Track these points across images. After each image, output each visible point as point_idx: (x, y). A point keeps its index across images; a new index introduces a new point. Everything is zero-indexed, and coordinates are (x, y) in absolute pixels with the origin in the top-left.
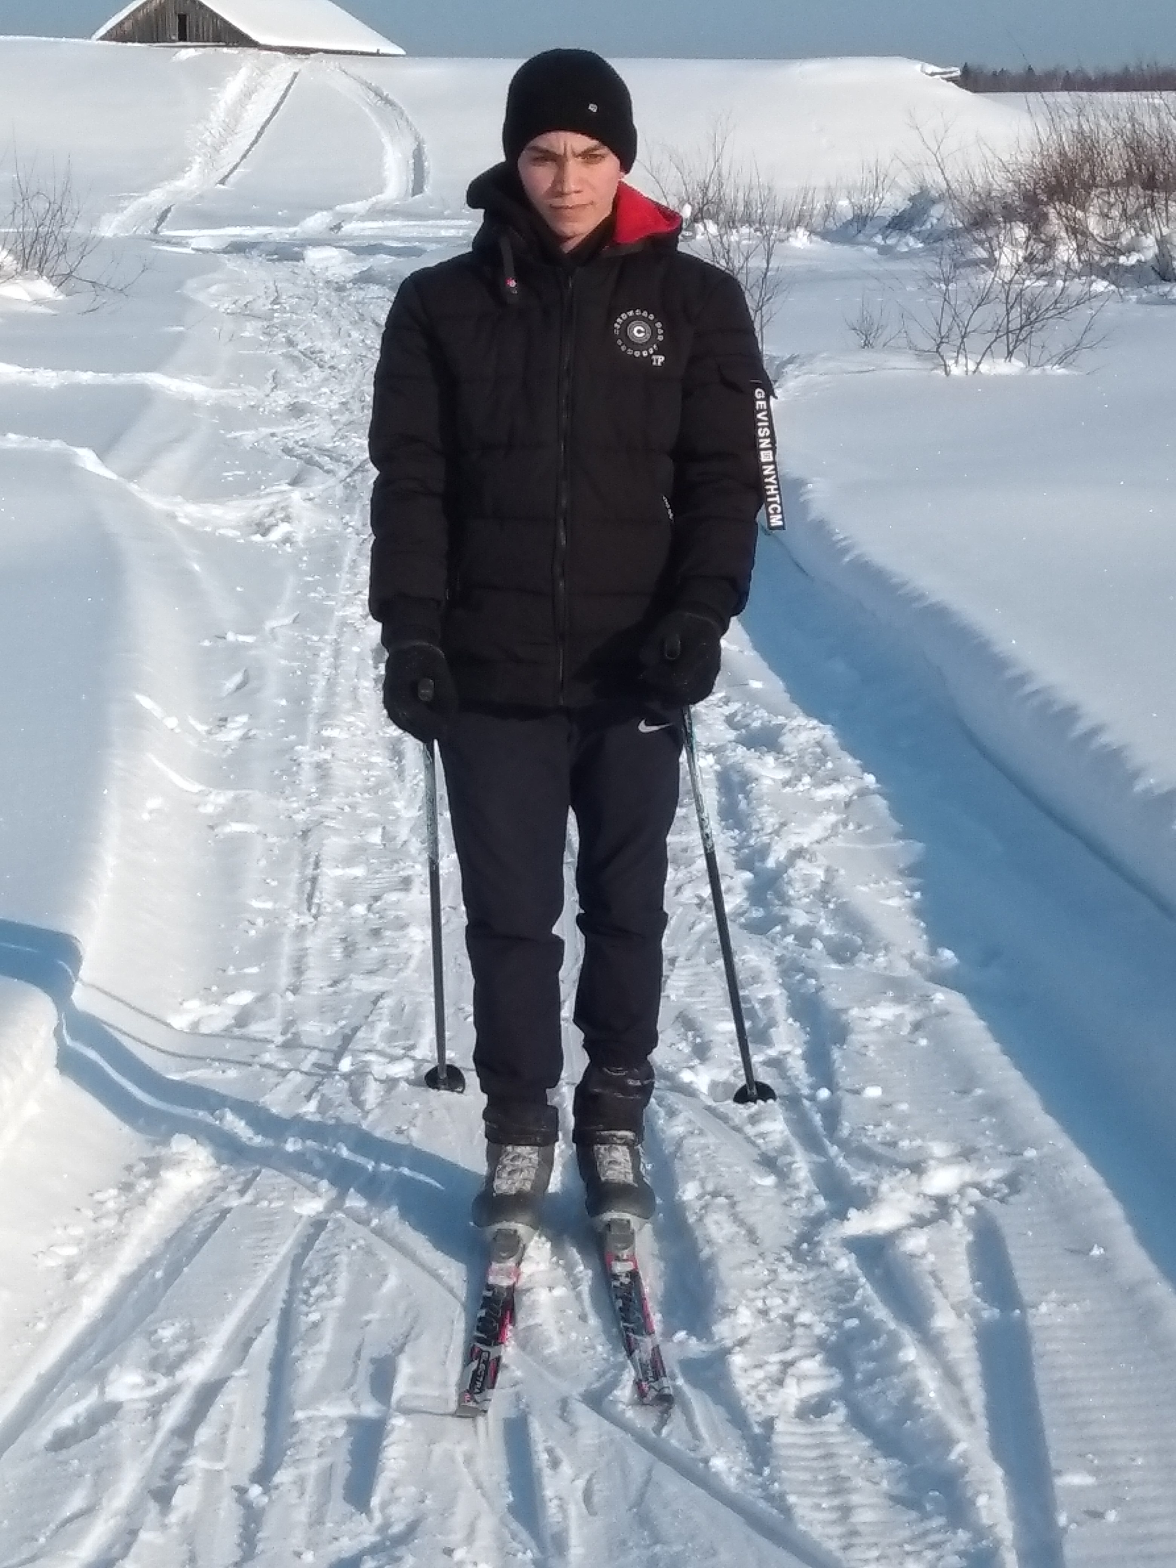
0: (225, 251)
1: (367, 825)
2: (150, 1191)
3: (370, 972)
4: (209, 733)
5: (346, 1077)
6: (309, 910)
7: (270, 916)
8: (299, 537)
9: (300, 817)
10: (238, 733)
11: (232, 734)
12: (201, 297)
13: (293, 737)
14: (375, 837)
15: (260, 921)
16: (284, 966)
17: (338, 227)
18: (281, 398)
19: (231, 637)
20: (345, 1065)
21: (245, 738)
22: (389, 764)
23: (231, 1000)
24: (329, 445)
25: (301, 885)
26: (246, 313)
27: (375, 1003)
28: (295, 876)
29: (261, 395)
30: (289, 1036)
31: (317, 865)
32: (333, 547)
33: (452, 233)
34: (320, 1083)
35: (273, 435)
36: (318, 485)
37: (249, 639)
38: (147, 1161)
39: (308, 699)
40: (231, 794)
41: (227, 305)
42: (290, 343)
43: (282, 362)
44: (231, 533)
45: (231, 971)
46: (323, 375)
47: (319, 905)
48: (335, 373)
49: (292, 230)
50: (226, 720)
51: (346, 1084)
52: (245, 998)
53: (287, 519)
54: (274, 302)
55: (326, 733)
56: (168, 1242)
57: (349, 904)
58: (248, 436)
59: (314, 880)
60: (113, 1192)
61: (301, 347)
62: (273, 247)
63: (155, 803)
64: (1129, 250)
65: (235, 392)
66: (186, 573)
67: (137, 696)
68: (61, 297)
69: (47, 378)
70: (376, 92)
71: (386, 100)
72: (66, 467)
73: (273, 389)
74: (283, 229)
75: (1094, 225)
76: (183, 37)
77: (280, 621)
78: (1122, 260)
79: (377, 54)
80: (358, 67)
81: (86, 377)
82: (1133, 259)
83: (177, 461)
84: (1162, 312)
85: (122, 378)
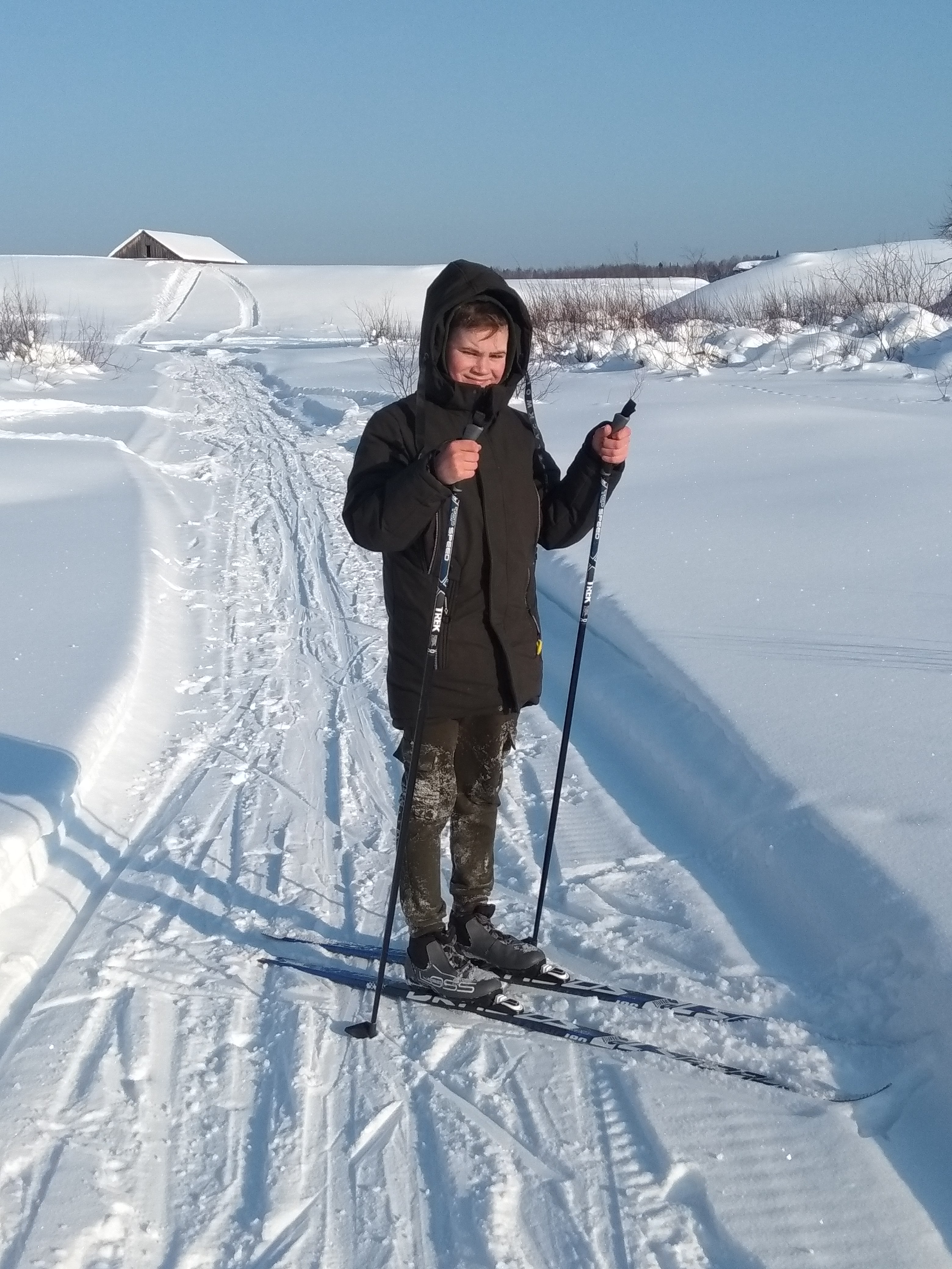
0: (171, 351)
1: (254, 604)
2: (173, 762)
3: (261, 667)
4: (183, 565)
5: (253, 712)
6: (232, 640)
7: (216, 644)
8: (215, 479)
9: (226, 601)
10: (197, 565)
11: (194, 565)
12: (163, 372)
13: (220, 566)
14: (258, 609)
15: (211, 646)
16: (223, 664)
17: (221, 340)
18: (202, 417)
19: (190, 523)
20: (253, 707)
21: (199, 567)
22: (262, 577)
23: (201, 680)
24: (224, 438)
25: (228, 630)
26: (183, 379)
27: (264, 680)
28: (225, 626)
29: (193, 415)
30: (228, 695)
31: (234, 622)
32: (231, 483)
33: (271, 342)
34: (242, 715)
35: (200, 433)
36: (222, 455)
37: (198, 524)
38: (171, 749)
39: (225, 550)
40: (195, 591)
41: (174, 375)
42: (204, 392)
43: (201, 401)
44: (185, 477)
45: (201, 668)
46: (219, 407)
47: (236, 639)
48: (224, 406)
49: (200, 341)
50: (190, 559)
51: (254, 716)
52: (207, 679)
53: (209, 471)
54: (195, 374)
55: (234, 564)
56: (183, 783)
57: (249, 638)
58: (189, 434)
59: (233, 628)
60: (158, 763)
61: (209, 394)
62: (193, 349)
63: (163, 596)
64: (565, 349)
65: (181, 414)
66: (169, 495)
67: (153, 550)
68: (102, 372)
69: (99, 409)
70: (237, 281)
71: (241, 284)
72: (112, 449)
73: (198, 413)
74: (197, 341)
75: (549, 338)
76: (149, 256)
77: (210, 516)
78: (562, 353)
79: (236, 263)
80: (227, 269)
81: (116, 409)
82: (567, 352)
83: (159, 445)
84: (580, 376)
85: (132, 409)
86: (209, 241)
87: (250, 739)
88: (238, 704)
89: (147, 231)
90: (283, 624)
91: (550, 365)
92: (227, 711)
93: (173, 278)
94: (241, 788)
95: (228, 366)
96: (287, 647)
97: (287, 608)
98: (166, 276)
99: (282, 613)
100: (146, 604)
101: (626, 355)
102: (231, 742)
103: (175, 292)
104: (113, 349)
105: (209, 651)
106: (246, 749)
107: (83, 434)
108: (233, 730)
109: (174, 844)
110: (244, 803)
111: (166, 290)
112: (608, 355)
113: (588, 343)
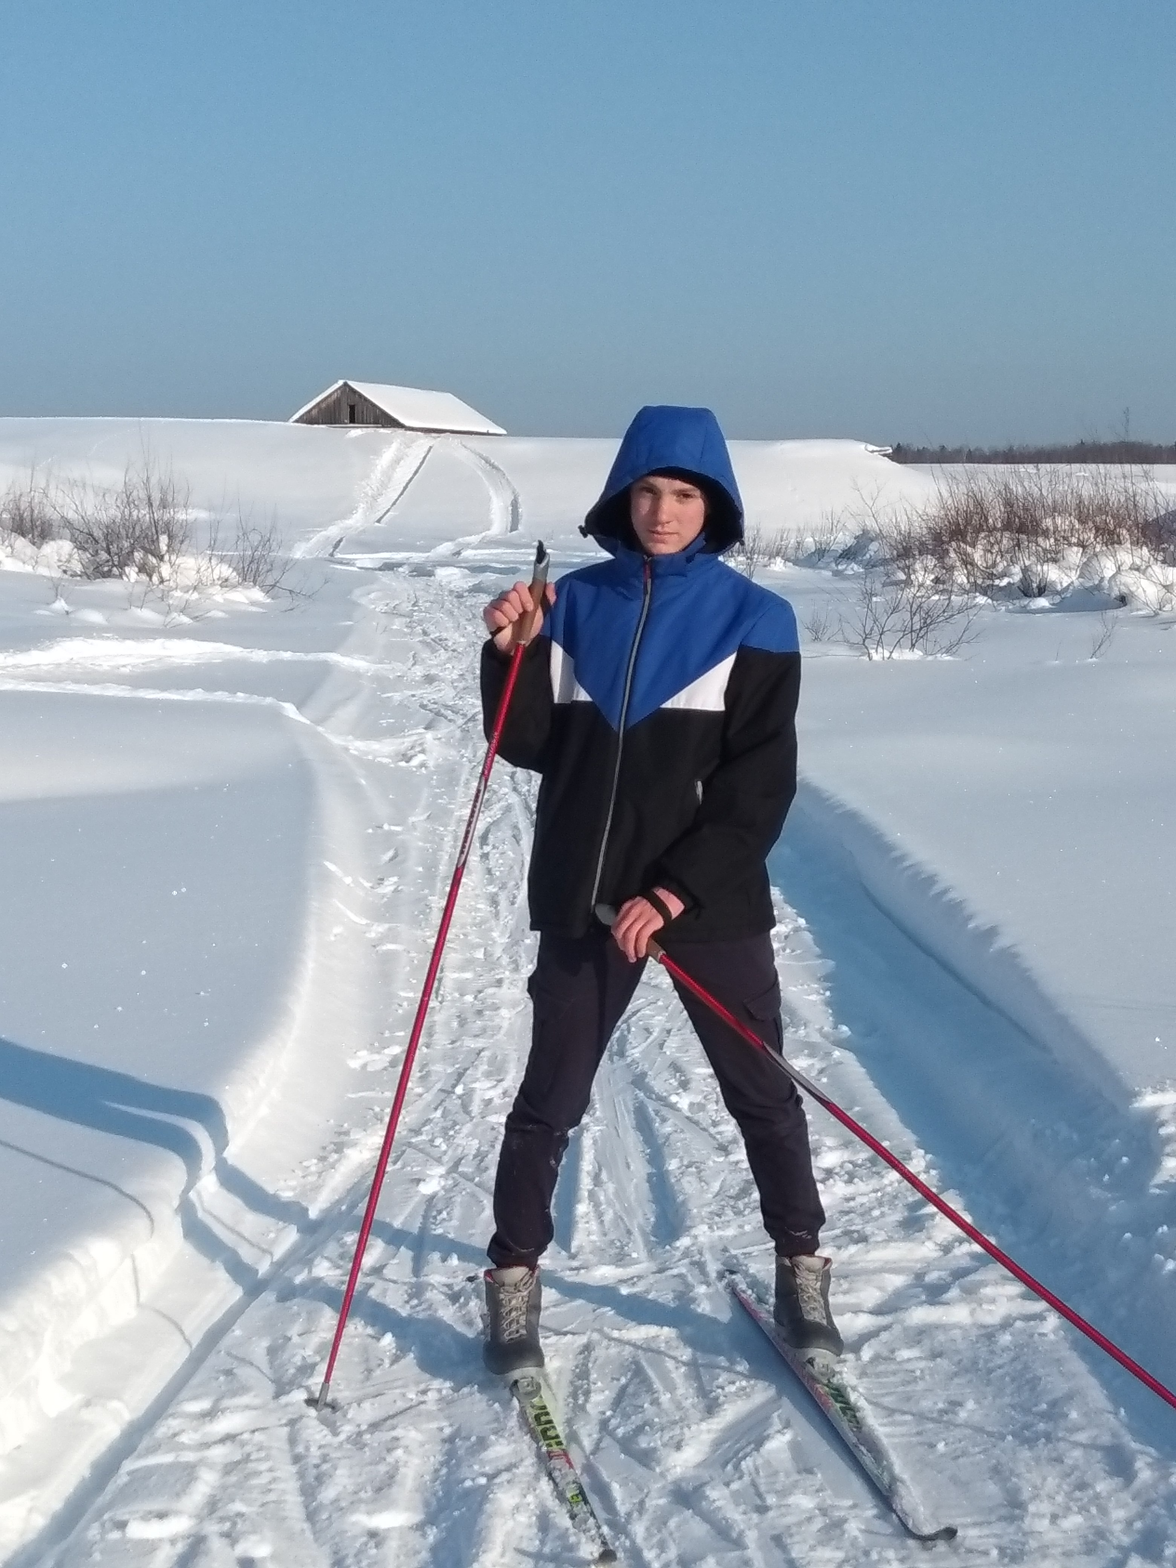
0: (380, 569)
1: (475, 947)
2: (337, 1161)
3: (476, 1036)
4: (372, 887)
5: (459, 1097)
7: (413, 1002)
8: (431, 763)
10: (392, 888)
11: (387, 888)
12: (364, 601)
13: (427, 891)
14: (479, 954)
17: (458, 554)
18: (419, 671)
19: (386, 827)
20: (459, 1090)
21: (396, 891)
22: (489, 909)
23: (386, 1051)
24: (451, 703)
26: (395, 613)
27: (478, 1054)
29: (405, 668)
30: (424, 1073)
32: (454, 770)
34: (444, 1100)
35: (413, 696)
37: (398, 829)
38: (335, 1143)
39: (436, 867)
40: (386, 926)
41: (381, 607)
42: (425, 633)
43: (419, 646)
44: (385, 760)
45: (387, 1033)
46: (447, 656)
48: (455, 654)
49: (426, 555)
50: (383, 880)
53: (423, 752)
54: (415, 605)
56: (349, 1191)
57: (462, 995)
58: (397, 696)
60: (315, 1161)
61: (432, 636)
62: (413, 566)
63: (337, 930)
64: (1002, 576)
65: (387, 667)
66: (357, 784)
67: (327, 863)
68: (269, 600)
69: (260, 656)
70: (487, 462)
71: (493, 466)
72: (277, 715)
73: (414, 665)
74: (421, 554)
76: (353, 421)
77: (418, 817)
78: (998, 582)
79: (489, 434)
80: (474, 442)
81: (287, 655)
82: (1006, 581)
83: (348, 712)
84: (1022, 618)
85: (312, 656)
88: (439, 1086)
90: (515, 976)
91: (977, 600)
93: (387, 456)
96: (519, 1009)
99: (515, 962)
100: (311, 938)
102: (423, 1137)
103: (389, 479)
104: (287, 565)
105: (401, 1009)
106: (443, 1148)
107: (233, 692)
108: (428, 1121)
111: (376, 476)
112: (1071, 587)
113: (1039, 567)
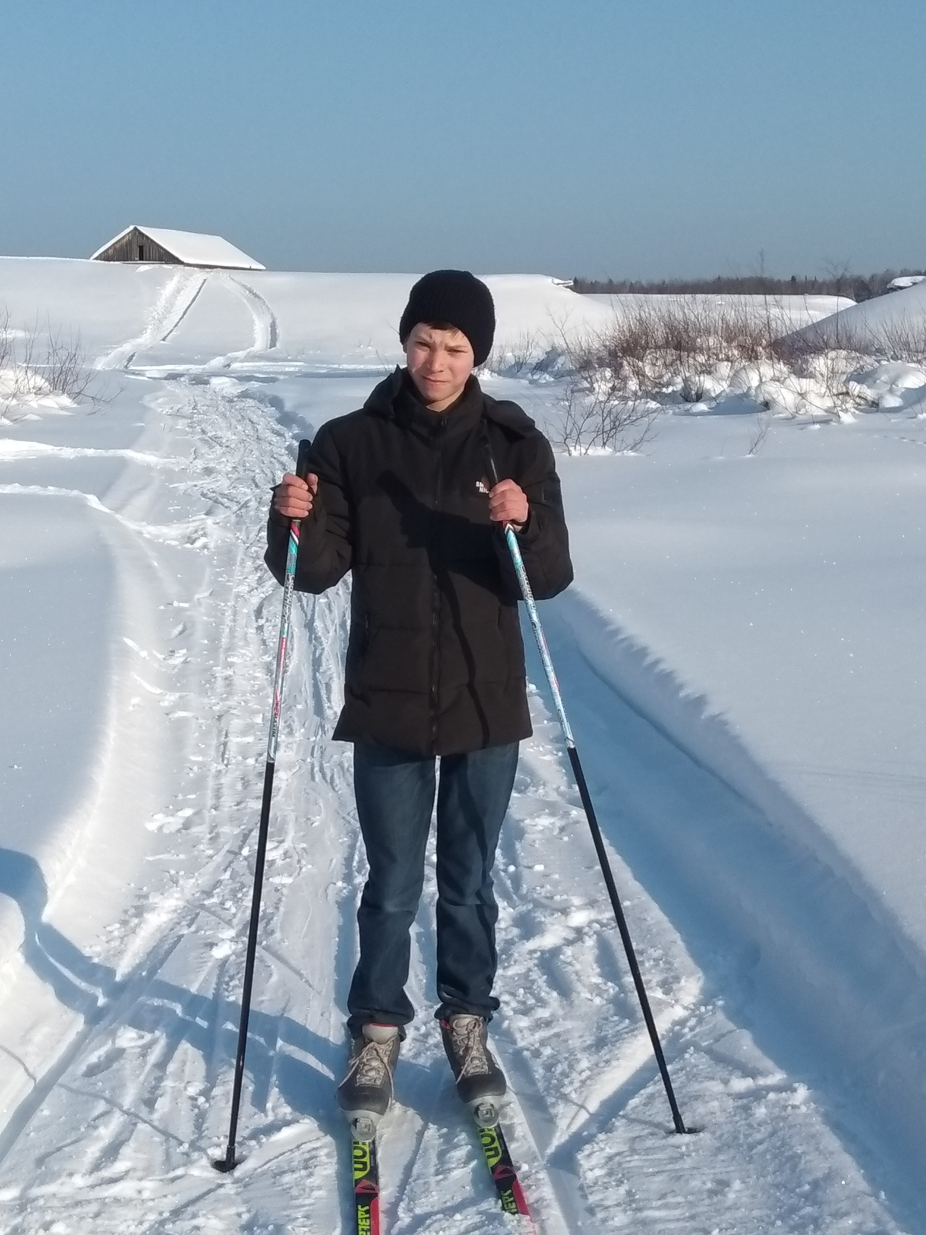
0: (166, 379)
1: (254, 714)
4: (164, 659)
6: (223, 761)
7: (202, 765)
8: (212, 545)
9: (217, 708)
10: (181, 660)
11: (178, 660)
12: (153, 405)
13: (211, 662)
15: (195, 768)
16: (210, 794)
17: (229, 365)
18: (199, 464)
19: (175, 604)
21: (185, 662)
23: (180, 814)
24: (226, 492)
25: (218, 747)
26: (178, 415)
28: (215, 742)
29: (188, 462)
30: (214, 834)
31: (227, 736)
32: (232, 551)
33: (292, 369)
34: (231, 862)
35: (195, 486)
36: (221, 515)
37: (186, 605)
38: (136, 908)
39: (219, 640)
40: (178, 695)
41: (167, 410)
42: (204, 432)
43: (199, 444)
44: (174, 543)
45: (180, 797)
46: (222, 451)
47: (228, 759)
48: (229, 450)
49: (202, 367)
50: (174, 652)
51: (245, 863)
52: (188, 812)
53: (205, 535)
54: (194, 408)
55: (230, 660)
57: (245, 759)
58: (182, 486)
59: (225, 744)
60: (117, 926)
61: (210, 435)
62: (193, 376)
63: (135, 700)
64: (668, 385)
65: (173, 460)
66: (150, 567)
67: (126, 640)
68: (75, 406)
69: (68, 453)
70: (251, 291)
71: (256, 295)
72: (82, 506)
73: (195, 459)
74: (197, 367)
75: (648, 371)
76: (141, 259)
77: (202, 594)
78: (664, 390)
79: (250, 269)
80: (240, 276)
81: (90, 452)
82: (670, 389)
83: (142, 500)
84: (686, 420)
85: (111, 453)
86: (218, 241)
87: (240, 895)
88: (227, 847)
89: (139, 228)
90: (290, 740)
91: (648, 405)
92: (211, 857)
93: (171, 286)
94: (224, 963)
95: (235, 399)
96: (295, 770)
97: (296, 719)
98: (162, 285)
99: (289, 726)
100: (113, 711)
101: (746, 395)
102: (215, 900)
103: (172, 305)
104: (90, 376)
105: (191, 775)
106: (233, 910)
107: (45, 485)
108: (218, 883)
109: (132, 1039)
110: (227, 984)
111: (162, 302)
112: (723, 394)
113: (697, 378)
